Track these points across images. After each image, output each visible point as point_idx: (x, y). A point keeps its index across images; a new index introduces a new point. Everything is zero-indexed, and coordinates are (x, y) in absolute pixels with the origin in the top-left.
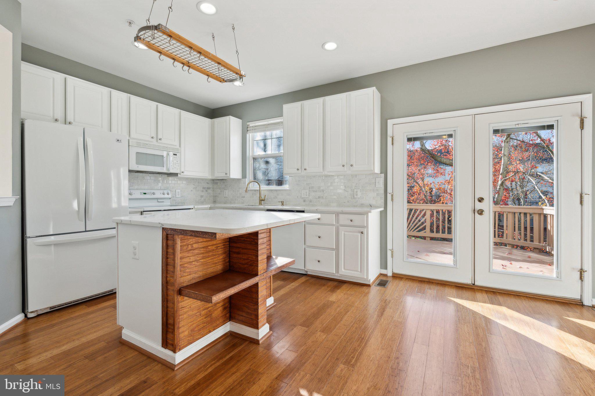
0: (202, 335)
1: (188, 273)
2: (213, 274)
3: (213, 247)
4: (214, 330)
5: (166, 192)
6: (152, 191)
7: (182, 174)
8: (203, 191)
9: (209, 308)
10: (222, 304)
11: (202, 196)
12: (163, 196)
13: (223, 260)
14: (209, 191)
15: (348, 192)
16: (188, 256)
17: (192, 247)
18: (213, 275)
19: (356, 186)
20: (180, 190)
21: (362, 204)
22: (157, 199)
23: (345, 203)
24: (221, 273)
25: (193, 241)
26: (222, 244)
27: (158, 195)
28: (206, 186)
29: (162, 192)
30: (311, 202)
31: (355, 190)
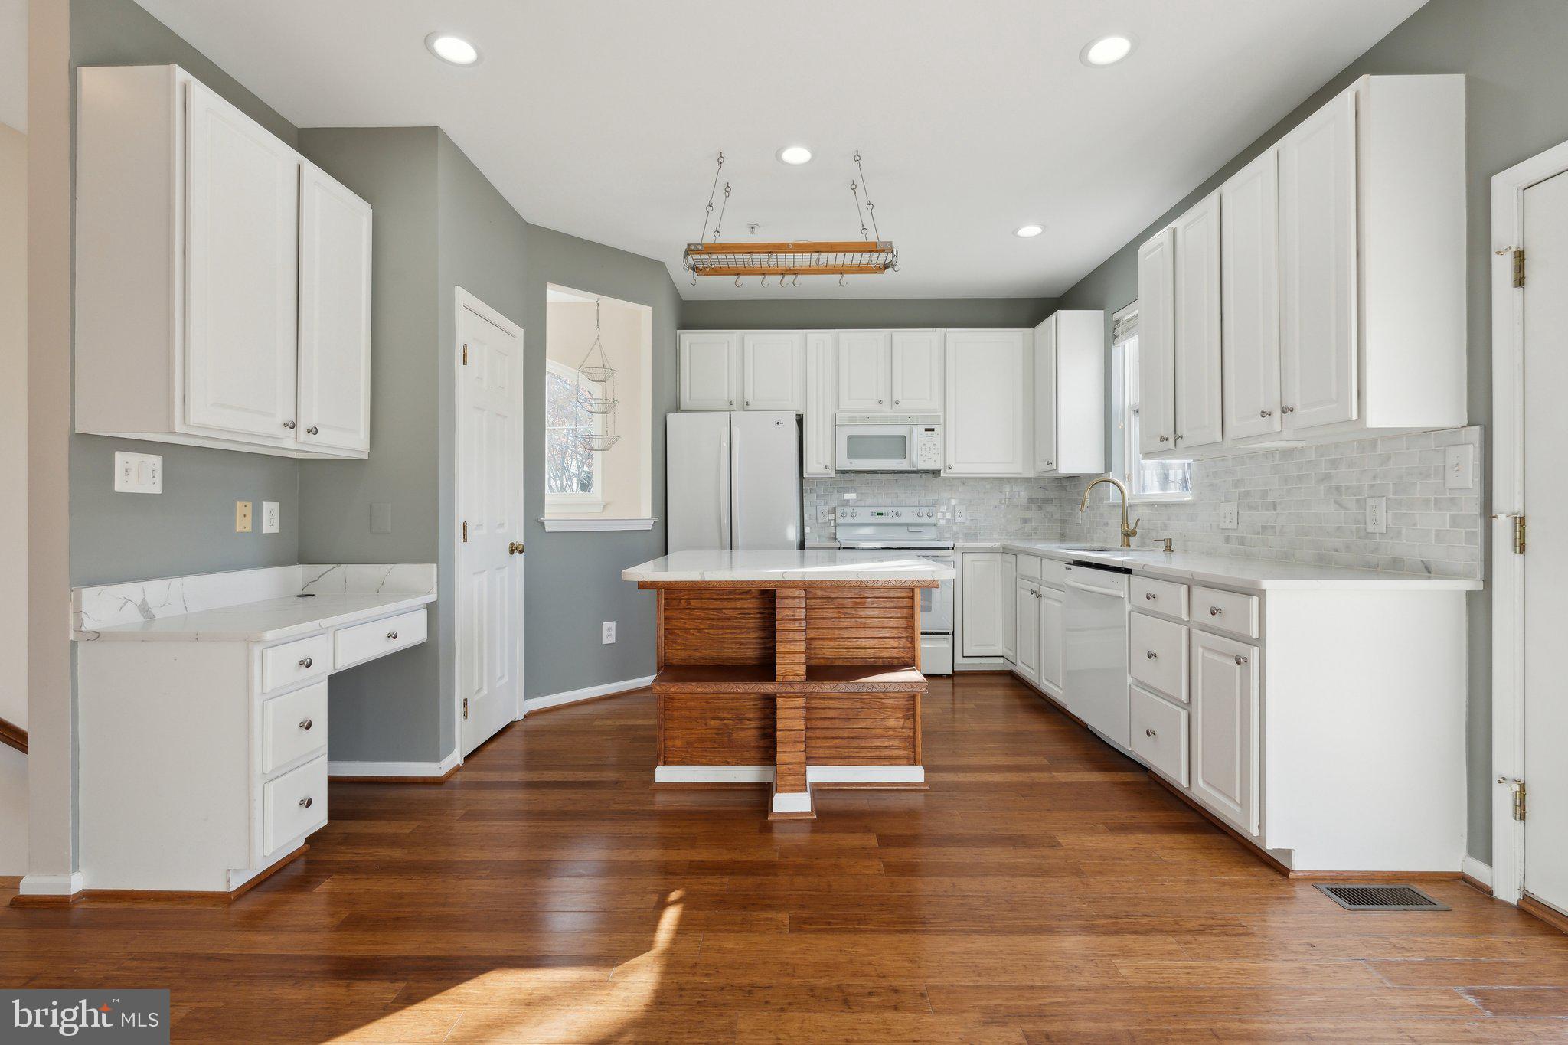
0: (710, 760)
1: (680, 644)
2: (734, 661)
3: (735, 614)
4: (737, 764)
5: (925, 510)
6: (895, 509)
7: (948, 470)
8: (1028, 509)
9: (724, 719)
10: (759, 726)
11: (1025, 521)
12: (916, 520)
13: (758, 641)
14: (1049, 508)
15: (1346, 509)
16: (682, 619)
17: (689, 604)
18: (734, 663)
19: (1373, 486)
20: (965, 507)
21: (1395, 560)
22: (907, 525)
23: (1337, 551)
24: (753, 665)
25: (690, 594)
26: (757, 611)
27: (907, 516)
28: (1040, 495)
29: (916, 510)
30: (1243, 544)
31: (1370, 502)
